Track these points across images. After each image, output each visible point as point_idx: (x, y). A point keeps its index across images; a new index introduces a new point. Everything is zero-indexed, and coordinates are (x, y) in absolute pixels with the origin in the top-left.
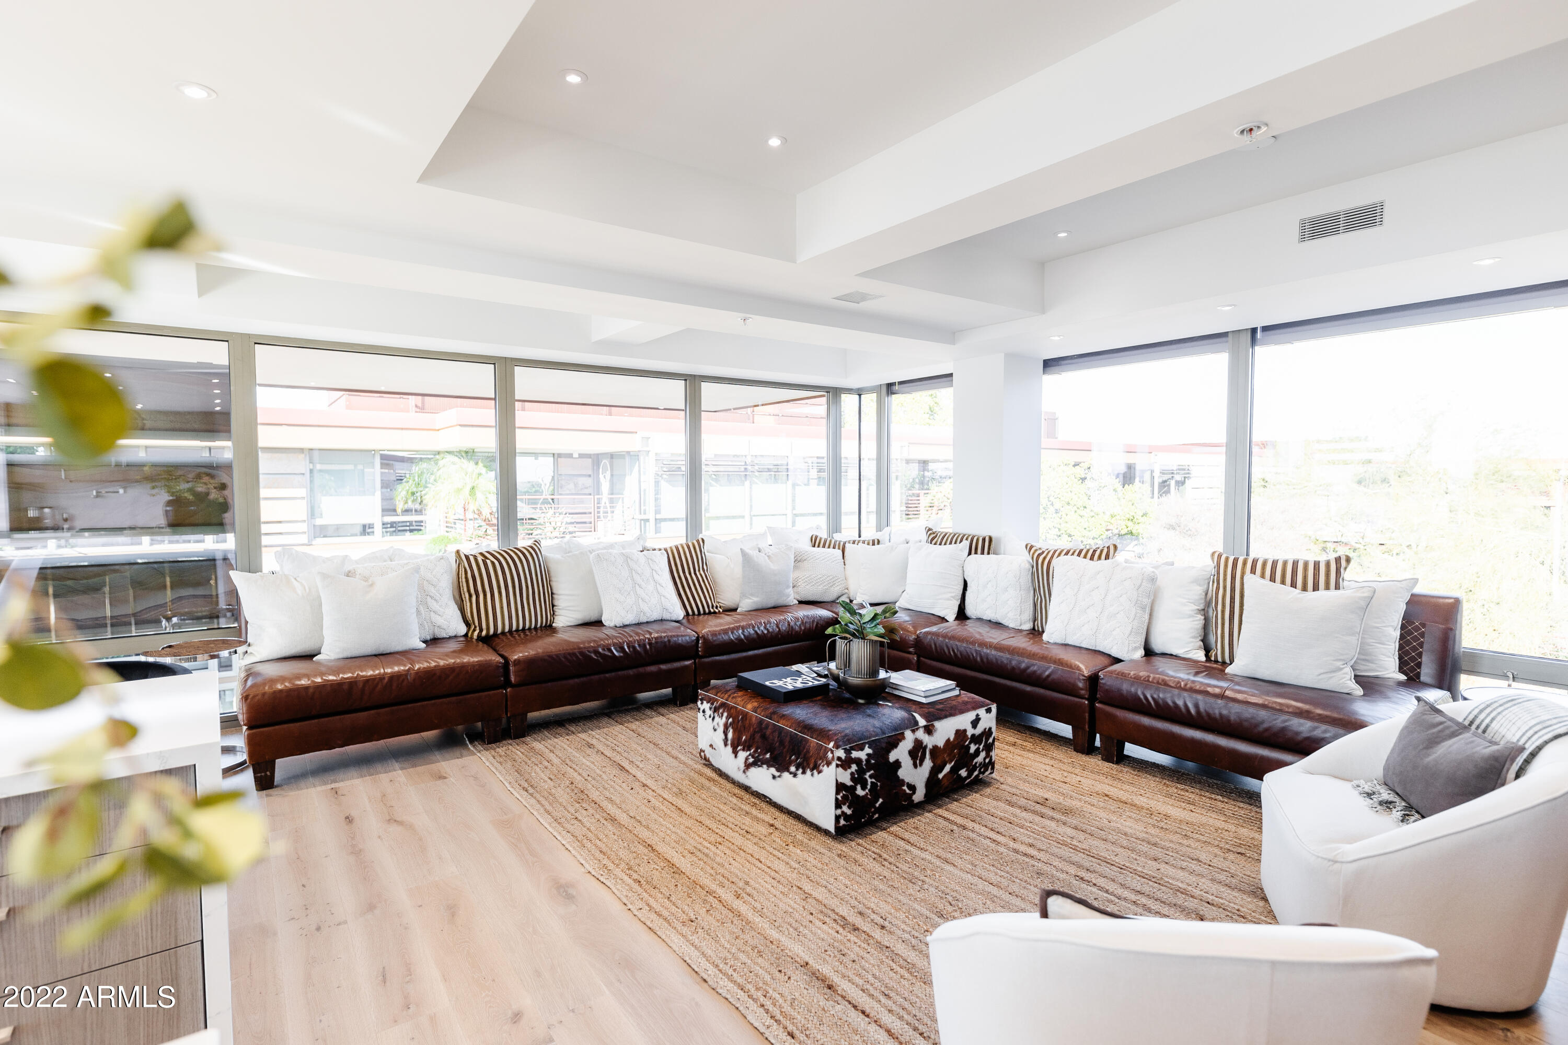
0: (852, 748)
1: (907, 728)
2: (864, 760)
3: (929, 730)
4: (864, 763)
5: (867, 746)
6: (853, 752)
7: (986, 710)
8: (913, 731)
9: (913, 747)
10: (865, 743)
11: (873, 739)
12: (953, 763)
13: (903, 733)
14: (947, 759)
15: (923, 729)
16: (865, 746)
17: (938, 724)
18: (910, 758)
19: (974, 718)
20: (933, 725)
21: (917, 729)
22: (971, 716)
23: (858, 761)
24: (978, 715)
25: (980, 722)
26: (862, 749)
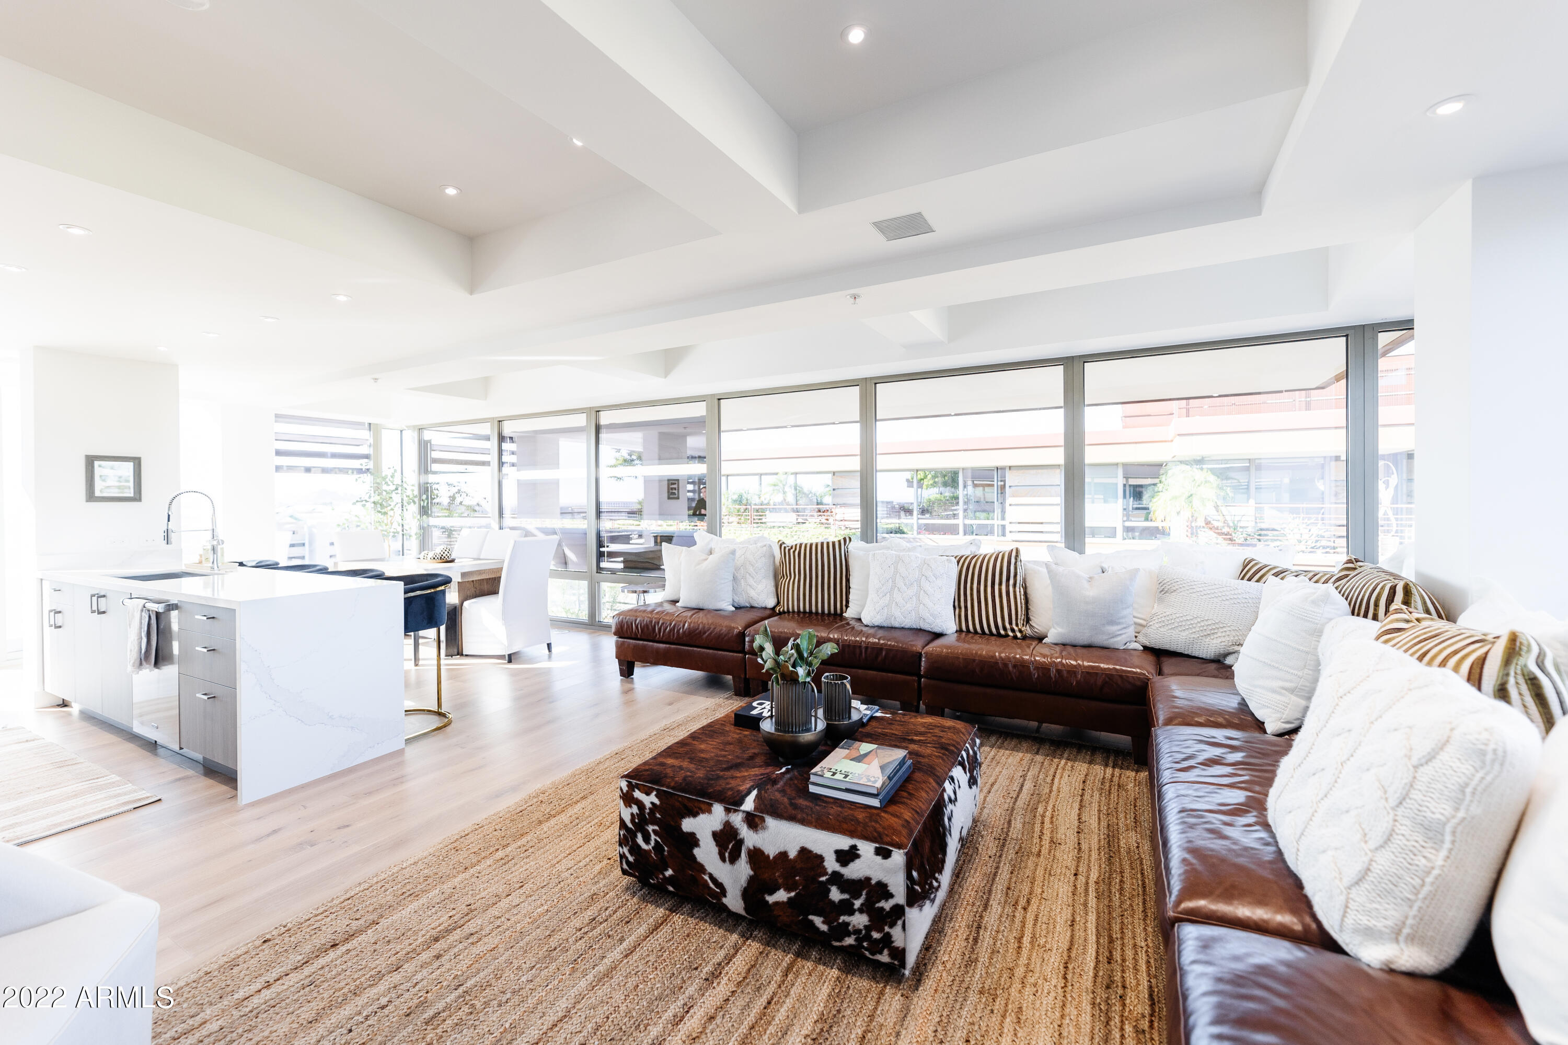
0: (638, 787)
1: (720, 801)
2: (647, 808)
3: (753, 821)
4: (647, 811)
5: (655, 793)
6: (636, 790)
7: (876, 848)
8: (728, 811)
9: (721, 830)
10: (654, 789)
11: (665, 789)
12: (793, 894)
13: (711, 805)
14: (780, 881)
15: (745, 815)
16: (652, 792)
17: (770, 821)
18: (714, 843)
19: (846, 847)
20: (763, 820)
21: (736, 811)
22: (844, 842)
23: (641, 805)
24: (854, 847)
25: (857, 861)
26: (648, 794)
